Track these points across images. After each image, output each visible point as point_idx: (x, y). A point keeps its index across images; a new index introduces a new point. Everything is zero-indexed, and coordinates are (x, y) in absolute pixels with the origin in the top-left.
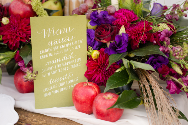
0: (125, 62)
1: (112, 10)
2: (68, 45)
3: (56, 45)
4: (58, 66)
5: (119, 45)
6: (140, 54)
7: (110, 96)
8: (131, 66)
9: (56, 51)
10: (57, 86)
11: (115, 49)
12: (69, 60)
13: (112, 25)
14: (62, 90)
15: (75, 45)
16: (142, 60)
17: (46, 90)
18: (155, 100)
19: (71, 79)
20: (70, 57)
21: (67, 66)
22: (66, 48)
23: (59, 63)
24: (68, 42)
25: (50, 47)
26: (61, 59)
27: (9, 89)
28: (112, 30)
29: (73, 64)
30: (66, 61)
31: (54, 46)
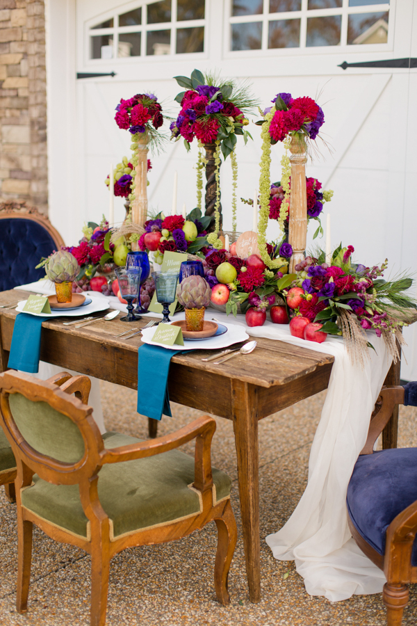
0: (331, 303)
1: (325, 266)
5: (328, 291)
6: (343, 297)
7: (317, 325)
8: (335, 305)
11: (324, 293)
13: (324, 277)
16: (344, 302)
18: (350, 329)
27: (241, 324)
28: (323, 280)
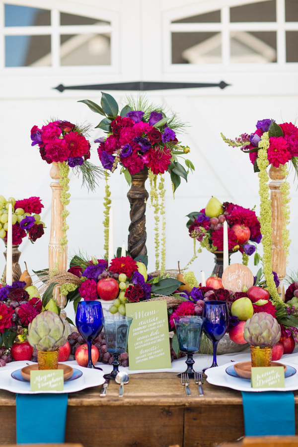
2: (154, 324)
3: (145, 325)
4: (147, 340)
9: (145, 329)
10: (147, 355)
12: (155, 336)
14: (150, 358)
15: (159, 324)
17: (138, 358)
19: (157, 350)
20: (156, 333)
21: (154, 340)
22: (153, 326)
23: (148, 338)
24: (154, 322)
25: (141, 326)
26: (149, 335)
29: (159, 339)
30: (153, 337)
31: (143, 325)
